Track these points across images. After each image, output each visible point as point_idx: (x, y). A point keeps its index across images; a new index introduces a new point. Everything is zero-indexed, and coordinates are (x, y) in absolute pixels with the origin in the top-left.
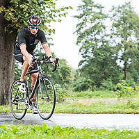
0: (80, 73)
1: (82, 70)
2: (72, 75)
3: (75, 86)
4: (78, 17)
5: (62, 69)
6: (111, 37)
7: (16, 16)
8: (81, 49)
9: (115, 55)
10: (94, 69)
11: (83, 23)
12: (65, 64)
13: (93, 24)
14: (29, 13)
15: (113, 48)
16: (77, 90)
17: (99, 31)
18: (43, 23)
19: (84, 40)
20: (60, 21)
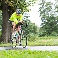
0: (41, 29)
1: (42, 27)
2: (38, 30)
3: (39, 34)
4: (40, 4)
5: (33, 27)
6: (55, 13)
7: (14, 4)
8: (41, 18)
9: (57, 21)
10: (48, 27)
11: (42, 7)
12: (35, 25)
13: (47, 7)
14: (19, 3)
15: (56, 17)
16: (40, 36)
17: (49, 10)
18: (25, 7)
19: (43, 14)
20: (33, 6)
